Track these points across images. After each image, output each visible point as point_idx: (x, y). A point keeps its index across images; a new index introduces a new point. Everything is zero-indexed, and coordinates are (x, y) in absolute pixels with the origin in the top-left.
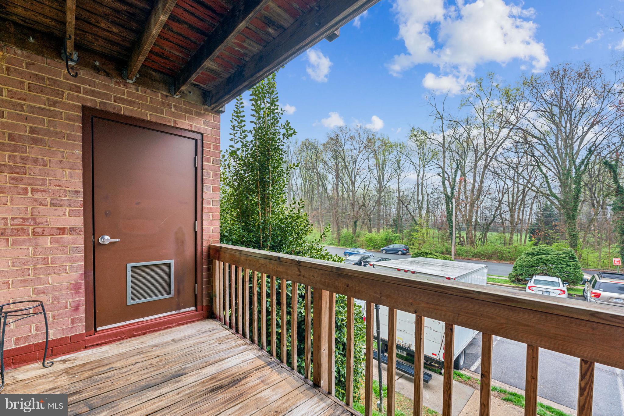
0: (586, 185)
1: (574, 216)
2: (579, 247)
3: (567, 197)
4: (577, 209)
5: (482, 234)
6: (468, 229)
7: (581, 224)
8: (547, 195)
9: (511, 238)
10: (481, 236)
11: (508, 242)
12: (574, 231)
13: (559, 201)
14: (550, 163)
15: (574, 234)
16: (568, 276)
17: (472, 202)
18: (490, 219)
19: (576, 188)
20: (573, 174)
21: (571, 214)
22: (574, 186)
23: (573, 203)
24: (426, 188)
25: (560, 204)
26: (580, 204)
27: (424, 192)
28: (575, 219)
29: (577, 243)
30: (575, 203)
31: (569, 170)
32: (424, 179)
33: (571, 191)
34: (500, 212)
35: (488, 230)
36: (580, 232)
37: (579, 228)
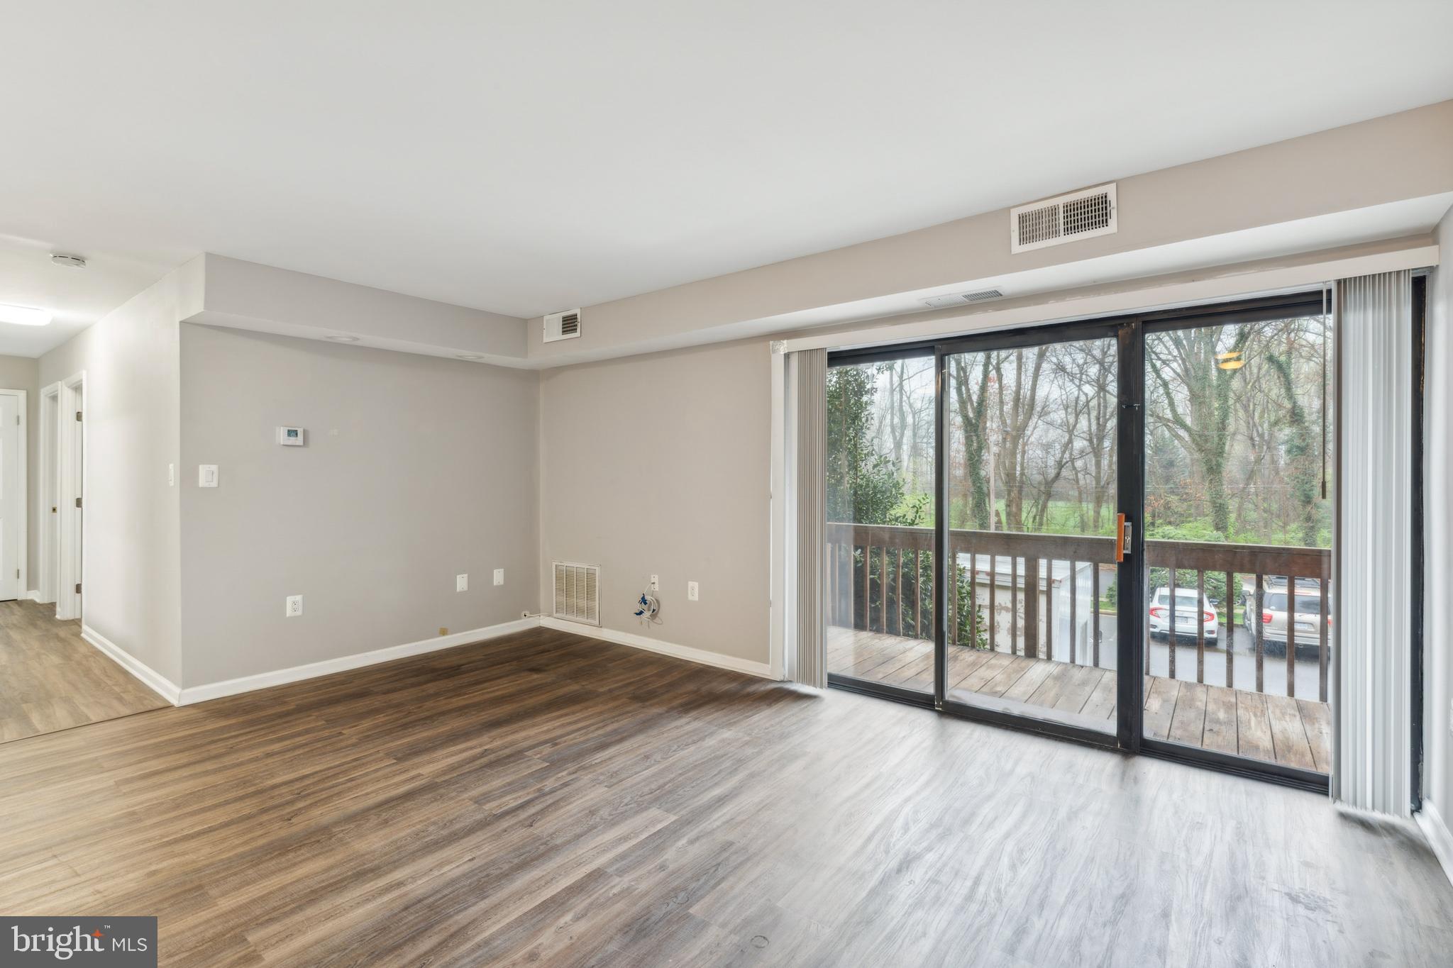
0: (1238, 399)
1: (1219, 465)
2: (1231, 530)
3: (1205, 427)
4: (1223, 452)
5: (1037, 506)
6: (1009, 494)
7: (1232, 482)
8: (1169, 420)
9: (1097, 513)
10: (1034, 510)
11: (1091, 523)
12: (1221, 496)
13: (1191, 435)
14: (1170, 353)
15: (1221, 504)
16: (1215, 587)
17: (1014, 433)
18: (1052, 473)
19: (1220, 408)
20: (1214, 378)
21: (1214, 463)
22: (1216, 405)
23: (1216, 439)
24: (909, 398)
25: (1194, 440)
26: (1229, 438)
27: (906, 408)
28: (1220, 472)
29: (1226, 523)
30: (1221, 439)
31: (1206, 370)
32: (905, 376)
33: (1211, 414)
34: (1071, 454)
35: (1049, 496)
36: (1231, 498)
37: (1230, 492)
